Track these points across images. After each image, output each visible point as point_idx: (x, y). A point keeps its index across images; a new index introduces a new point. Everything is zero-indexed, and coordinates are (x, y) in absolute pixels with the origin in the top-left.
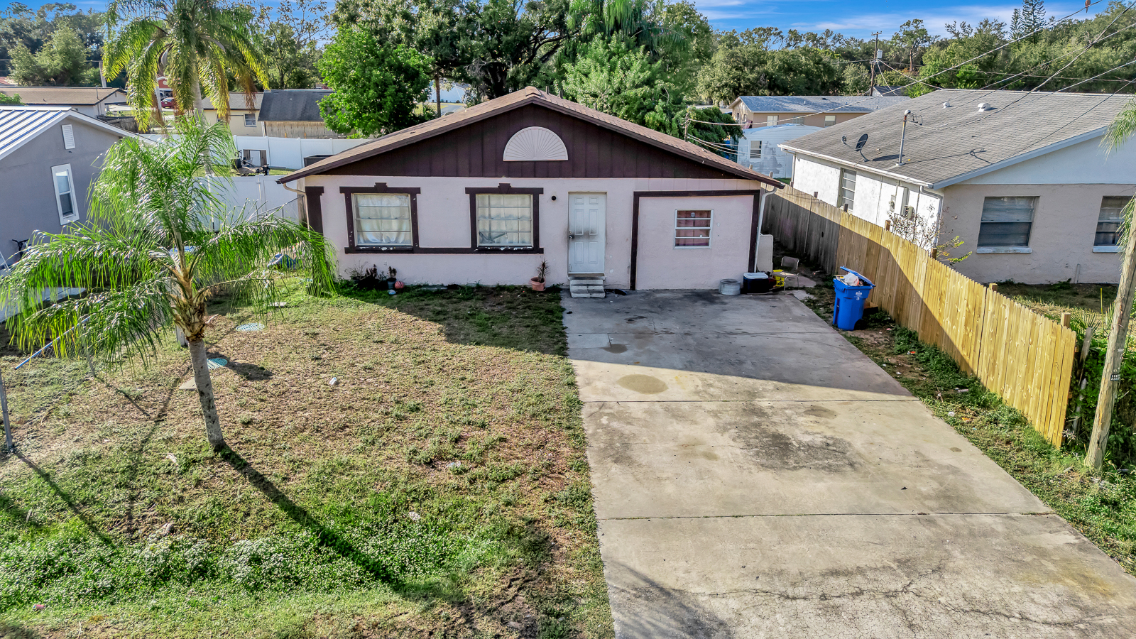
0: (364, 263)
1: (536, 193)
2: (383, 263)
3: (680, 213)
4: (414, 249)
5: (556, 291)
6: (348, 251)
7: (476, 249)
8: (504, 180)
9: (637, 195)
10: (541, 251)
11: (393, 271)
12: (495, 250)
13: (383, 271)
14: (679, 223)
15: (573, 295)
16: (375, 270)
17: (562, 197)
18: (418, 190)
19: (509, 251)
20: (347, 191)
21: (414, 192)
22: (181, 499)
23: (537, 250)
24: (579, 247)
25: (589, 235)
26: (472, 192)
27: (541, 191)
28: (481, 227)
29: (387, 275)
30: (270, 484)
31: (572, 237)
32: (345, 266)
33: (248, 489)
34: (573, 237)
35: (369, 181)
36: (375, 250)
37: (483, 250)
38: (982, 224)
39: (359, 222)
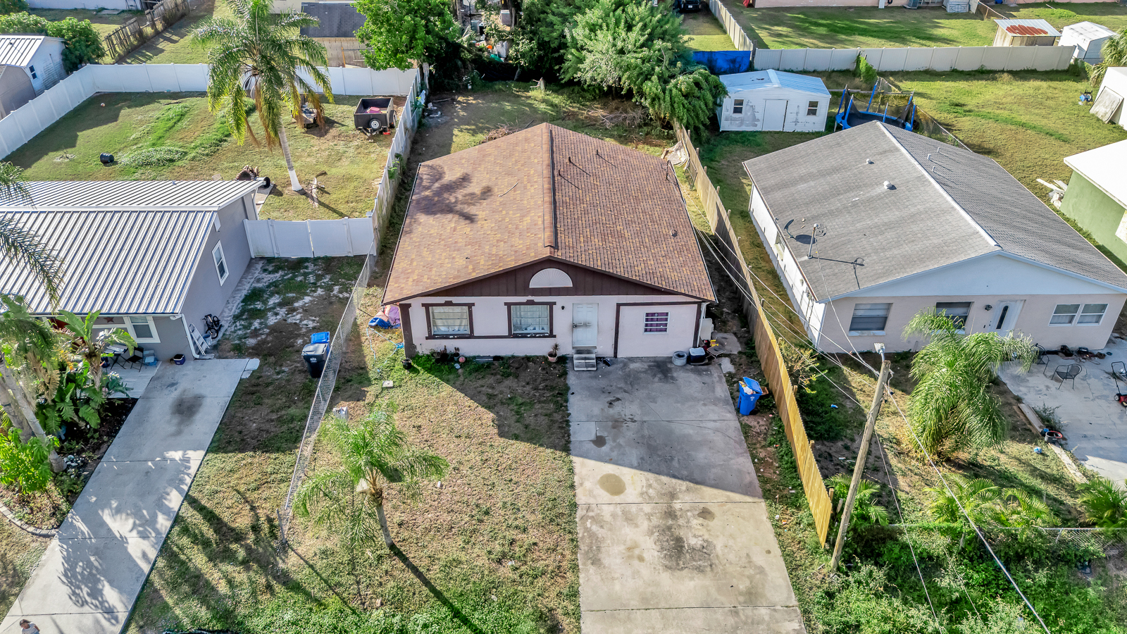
0: (438, 345)
1: (551, 305)
2: (451, 345)
3: (647, 315)
4: (471, 336)
5: (563, 360)
6: (427, 338)
7: (512, 335)
8: (530, 298)
9: (619, 305)
10: (555, 336)
11: (457, 349)
12: (524, 336)
13: (451, 349)
14: (647, 320)
15: (576, 369)
16: (445, 349)
17: (569, 307)
18: (473, 304)
19: (534, 336)
20: (426, 306)
21: (470, 306)
22: (381, 584)
23: (552, 335)
24: (580, 333)
25: (586, 325)
26: (509, 305)
27: (555, 303)
28: (514, 320)
29: (453, 351)
31: (575, 326)
32: (425, 347)
33: (410, 575)
34: (576, 326)
35: (442, 300)
36: (446, 337)
37: (516, 336)
38: (853, 318)
39: (434, 322)
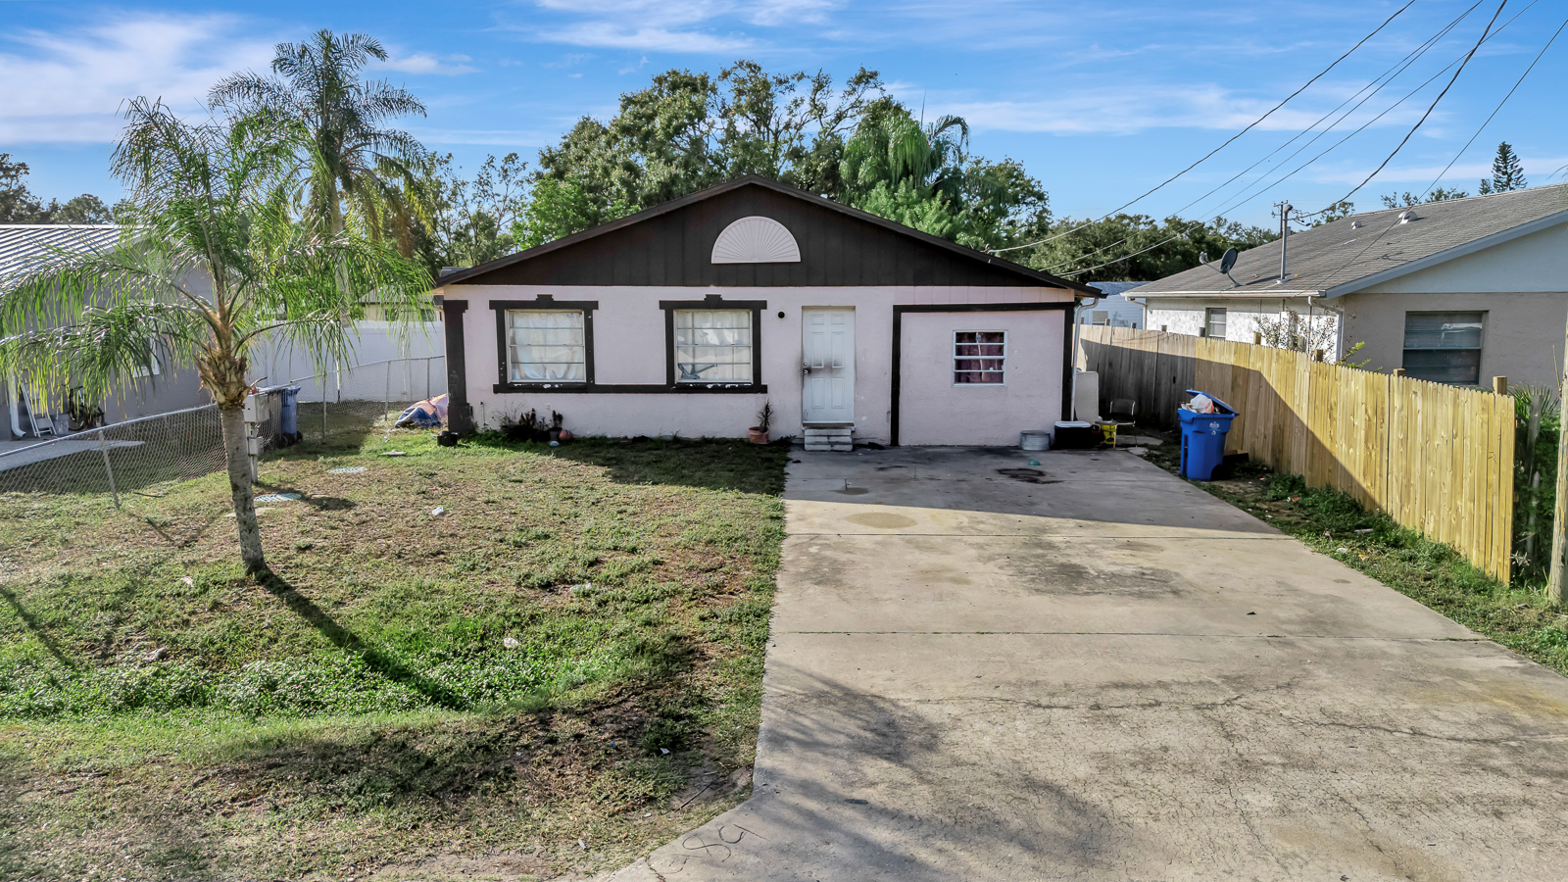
0: (519, 406)
1: (756, 308)
2: (544, 406)
3: (960, 337)
4: (588, 387)
5: (786, 444)
6: (497, 389)
7: (672, 387)
8: (713, 290)
9: (898, 310)
10: (764, 390)
11: (558, 418)
12: (700, 389)
13: (544, 415)
14: (959, 351)
16: (534, 415)
17: (795, 313)
18: (595, 305)
19: (720, 389)
20: (499, 307)
21: (588, 308)
22: (186, 623)
23: (757, 387)
24: (817, 385)
25: (831, 368)
26: (669, 307)
27: (763, 305)
28: (681, 357)
29: (549, 421)
30: (315, 608)
31: (807, 371)
32: (490, 409)
34: (810, 371)
35: (529, 292)
36: (535, 388)
37: (684, 389)
38: (1406, 352)
39: (514, 350)
